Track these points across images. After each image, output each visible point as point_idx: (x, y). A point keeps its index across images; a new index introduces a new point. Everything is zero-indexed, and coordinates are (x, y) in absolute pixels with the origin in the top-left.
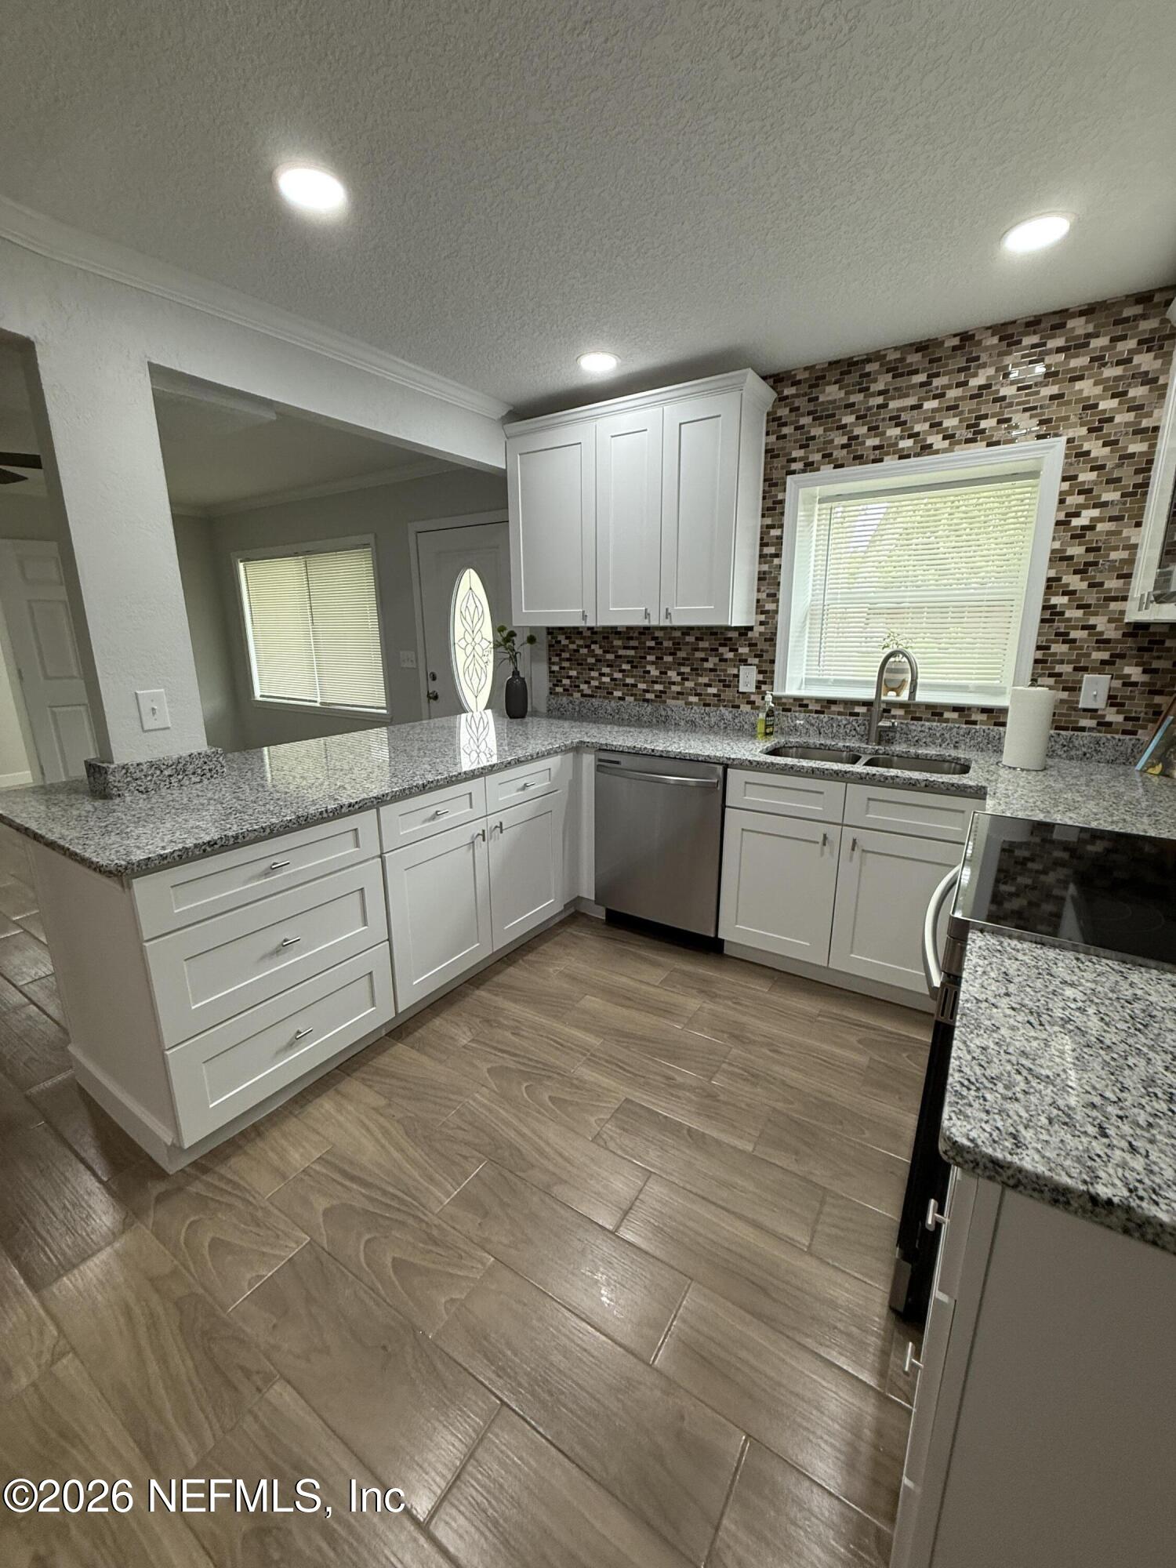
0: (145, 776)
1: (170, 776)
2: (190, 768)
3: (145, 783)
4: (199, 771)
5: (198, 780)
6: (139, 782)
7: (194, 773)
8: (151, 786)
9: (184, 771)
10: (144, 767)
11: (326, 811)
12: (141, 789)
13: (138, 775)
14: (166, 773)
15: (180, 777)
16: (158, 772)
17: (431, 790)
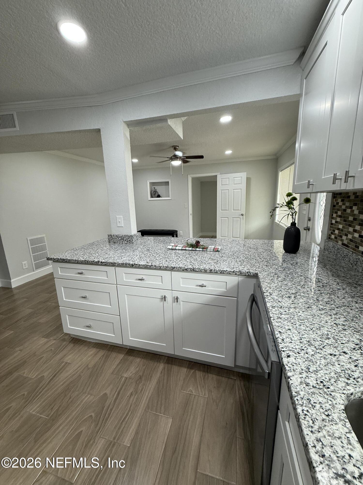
0: (115, 238)
1: (120, 240)
2: (125, 239)
3: (115, 240)
4: (127, 240)
5: (126, 242)
6: (114, 240)
7: (125, 241)
8: (116, 242)
9: (123, 239)
10: (115, 236)
11: (94, 261)
12: (114, 241)
13: (113, 238)
14: (120, 239)
15: (122, 241)
16: (118, 238)
17: (136, 267)
